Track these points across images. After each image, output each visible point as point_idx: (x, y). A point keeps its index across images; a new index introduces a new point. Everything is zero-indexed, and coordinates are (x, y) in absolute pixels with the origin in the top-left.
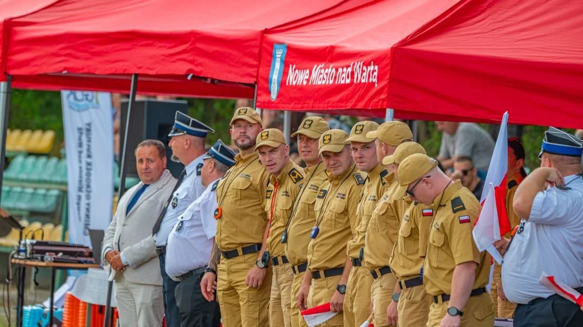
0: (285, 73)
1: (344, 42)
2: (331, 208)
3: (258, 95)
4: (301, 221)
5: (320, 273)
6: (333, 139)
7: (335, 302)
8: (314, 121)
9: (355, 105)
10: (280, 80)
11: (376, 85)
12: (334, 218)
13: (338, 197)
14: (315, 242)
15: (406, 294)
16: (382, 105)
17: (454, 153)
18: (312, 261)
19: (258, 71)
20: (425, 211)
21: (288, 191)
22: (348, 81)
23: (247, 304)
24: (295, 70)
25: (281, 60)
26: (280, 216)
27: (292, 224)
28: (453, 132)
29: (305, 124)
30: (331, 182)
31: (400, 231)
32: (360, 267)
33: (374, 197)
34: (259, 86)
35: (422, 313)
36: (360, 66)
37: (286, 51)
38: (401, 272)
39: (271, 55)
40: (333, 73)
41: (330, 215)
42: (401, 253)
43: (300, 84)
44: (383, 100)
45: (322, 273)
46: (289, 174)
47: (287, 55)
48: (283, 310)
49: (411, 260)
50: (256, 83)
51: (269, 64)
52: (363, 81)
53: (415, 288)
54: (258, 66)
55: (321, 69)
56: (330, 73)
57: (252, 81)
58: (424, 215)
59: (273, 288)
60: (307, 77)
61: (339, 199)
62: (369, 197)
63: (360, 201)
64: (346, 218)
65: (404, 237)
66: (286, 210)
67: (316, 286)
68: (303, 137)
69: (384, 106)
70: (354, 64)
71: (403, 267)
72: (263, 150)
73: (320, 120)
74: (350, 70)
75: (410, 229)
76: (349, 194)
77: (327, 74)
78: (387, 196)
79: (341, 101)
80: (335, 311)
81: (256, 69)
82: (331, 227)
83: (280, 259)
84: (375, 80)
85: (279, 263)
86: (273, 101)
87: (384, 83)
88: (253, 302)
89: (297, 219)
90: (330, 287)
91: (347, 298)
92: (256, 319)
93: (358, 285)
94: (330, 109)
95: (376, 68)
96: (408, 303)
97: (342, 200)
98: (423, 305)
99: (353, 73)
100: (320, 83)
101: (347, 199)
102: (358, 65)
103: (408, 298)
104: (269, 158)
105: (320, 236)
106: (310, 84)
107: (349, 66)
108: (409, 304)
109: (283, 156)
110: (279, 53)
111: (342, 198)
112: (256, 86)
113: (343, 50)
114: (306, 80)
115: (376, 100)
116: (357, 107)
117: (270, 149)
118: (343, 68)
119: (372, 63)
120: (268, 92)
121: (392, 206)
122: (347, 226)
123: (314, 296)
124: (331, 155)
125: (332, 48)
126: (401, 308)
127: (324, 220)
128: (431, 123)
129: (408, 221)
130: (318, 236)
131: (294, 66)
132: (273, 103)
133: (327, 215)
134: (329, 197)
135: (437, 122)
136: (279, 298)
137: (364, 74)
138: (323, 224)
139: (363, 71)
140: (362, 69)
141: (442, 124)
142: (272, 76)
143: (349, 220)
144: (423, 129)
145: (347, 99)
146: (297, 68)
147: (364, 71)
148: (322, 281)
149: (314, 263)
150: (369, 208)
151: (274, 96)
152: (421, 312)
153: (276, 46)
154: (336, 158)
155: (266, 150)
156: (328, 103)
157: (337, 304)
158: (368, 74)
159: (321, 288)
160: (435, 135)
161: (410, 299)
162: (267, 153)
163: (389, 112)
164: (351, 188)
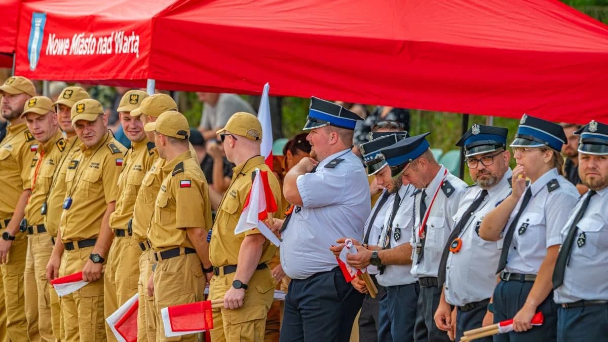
0: (45, 42)
1: (104, 11)
2: (85, 178)
3: (17, 64)
4: (60, 193)
5: (74, 244)
6: (86, 108)
7: (88, 272)
8: (74, 91)
9: (117, 76)
10: (40, 49)
11: (137, 56)
12: (88, 188)
13: (91, 167)
14: (69, 213)
15: (162, 265)
16: (143, 76)
17: (215, 123)
18: (66, 232)
19: (16, 40)
20: (183, 183)
21: (52, 159)
22: (109, 51)
23: (7, 278)
24: (55, 39)
25: (41, 30)
26: (42, 184)
27: (52, 196)
28: (214, 103)
29: (65, 94)
30: (83, 152)
31: (157, 201)
32: (124, 237)
33: (140, 166)
34: (18, 55)
35: (178, 285)
36: (121, 37)
37: (45, 19)
38: (156, 243)
39: (30, 24)
40: (93, 44)
41: (84, 185)
42: (156, 224)
43: (61, 53)
44: (145, 71)
45: (75, 244)
46: (57, 143)
47: (47, 24)
48: (37, 281)
49: (166, 231)
50: (14, 52)
51: (28, 33)
52: (125, 51)
53: (171, 260)
54: (16, 35)
55: (81, 38)
56: (91, 43)
57: (10, 49)
58: (182, 186)
59: (27, 258)
60: (67, 47)
61: (93, 168)
62: (133, 167)
63: (122, 171)
64: (100, 188)
65: (161, 208)
66: (48, 178)
67: (70, 258)
68: (63, 107)
69: (145, 76)
70: (114, 35)
71: (159, 237)
72: (31, 118)
73: (80, 90)
74: (111, 39)
75: (167, 200)
76: (104, 164)
77: (87, 44)
78: (154, 168)
79: (102, 71)
80: (88, 281)
81: (14, 38)
82: (84, 197)
83: (35, 228)
84: (136, 51)
85: (34, 233)
86: (31, 70)
87: (145, 54)
88: (12, 276)
89: (56, 190)
90: (84, 258)
91: (108, 268)
92: (16, 294)
93: (120, 255)
94: (91, 79)
95: (138, 38)
96: (164, 275)
97: (96, 169)
98: (180, 276)
99: (114, 43)
100: (80, 53)
101: (101, 169)
102: (119, 35)
103: (164, 269)
104: (37, 126)
105: (73, 207)
106: (70, 53)
107: (110, 36)
108: (166, 276)
109: (52, 124)
110: (38, 22)
111: (96, 167)
112: (15, 55)
113: (104, 19)
114: (66, 49)
115: (138, 70)
116: (119, 78)
117: (37, 117)
118: (103, 38)
119: (133, 33)
120: (27, 62)
121: (158, 177)
122: (101, 196)
123: (66, 267)
124: (85, 124)
125: (92, 18)
126: (157, 280)
127: (78, 190)
128: (192, 94)
129: (165, 191)
130: (71, 207)
131: (54, 35)
132: (31, 72)
133: (81, 185)
134: (81, 167)
135: (198, 94)
136: (33, 269)
137: (126, 44)
138: (77, 194)
139: (124, 41)
140: (123, 39)
141: (203, 95)
142: (31, 45)
143: (103, 190)
144: (184, 100)
145: (109, 70)
146: (58, 37)
147: (126, 41)
148: (77, 252)
149: (67, 235)
150: (134, 177)
151: (33, 66)
152: (177, 283)
153: (35, 15)
154: (91, 128)
155: (33, 118)
156: (89, 73)
157: (90, 273)
158: (130, 45)
159: (75, 259)
160: (196, 106)
161: (166, 270)
162: (34, 121)
163: (151, 83)
164: (106, 158)
